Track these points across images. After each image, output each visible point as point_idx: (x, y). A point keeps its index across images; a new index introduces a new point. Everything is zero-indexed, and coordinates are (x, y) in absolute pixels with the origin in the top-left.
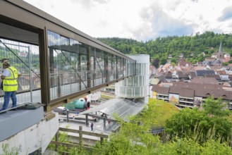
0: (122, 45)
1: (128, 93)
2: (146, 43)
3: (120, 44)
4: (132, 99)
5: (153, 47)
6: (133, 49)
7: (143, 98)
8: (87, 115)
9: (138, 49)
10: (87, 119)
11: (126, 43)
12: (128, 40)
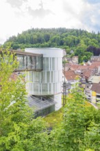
0: (68, 37)
1: (35, 90)
3: (66, 36)
4: (39, 97)
6: (82, 41)
7: (52, 96)
9: (88, 41)
11: (74, 35)
12: (77, 31)
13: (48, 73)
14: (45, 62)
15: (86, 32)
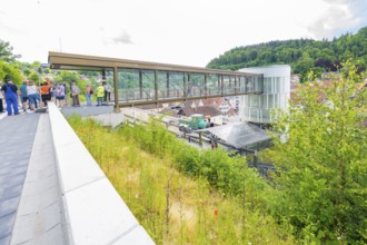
0: (283, 51)
1: (252, 116)
2: (335, 40)
3: (280, 50)
4: (258, 125)
5: (351, 46)
6: (305, 54)
8: (200, 133)
10: (200, 138)
11: (292, 47)
12: (297, 41)
13: (271, 96)
14: (266, 83)
15: (311, 41)
